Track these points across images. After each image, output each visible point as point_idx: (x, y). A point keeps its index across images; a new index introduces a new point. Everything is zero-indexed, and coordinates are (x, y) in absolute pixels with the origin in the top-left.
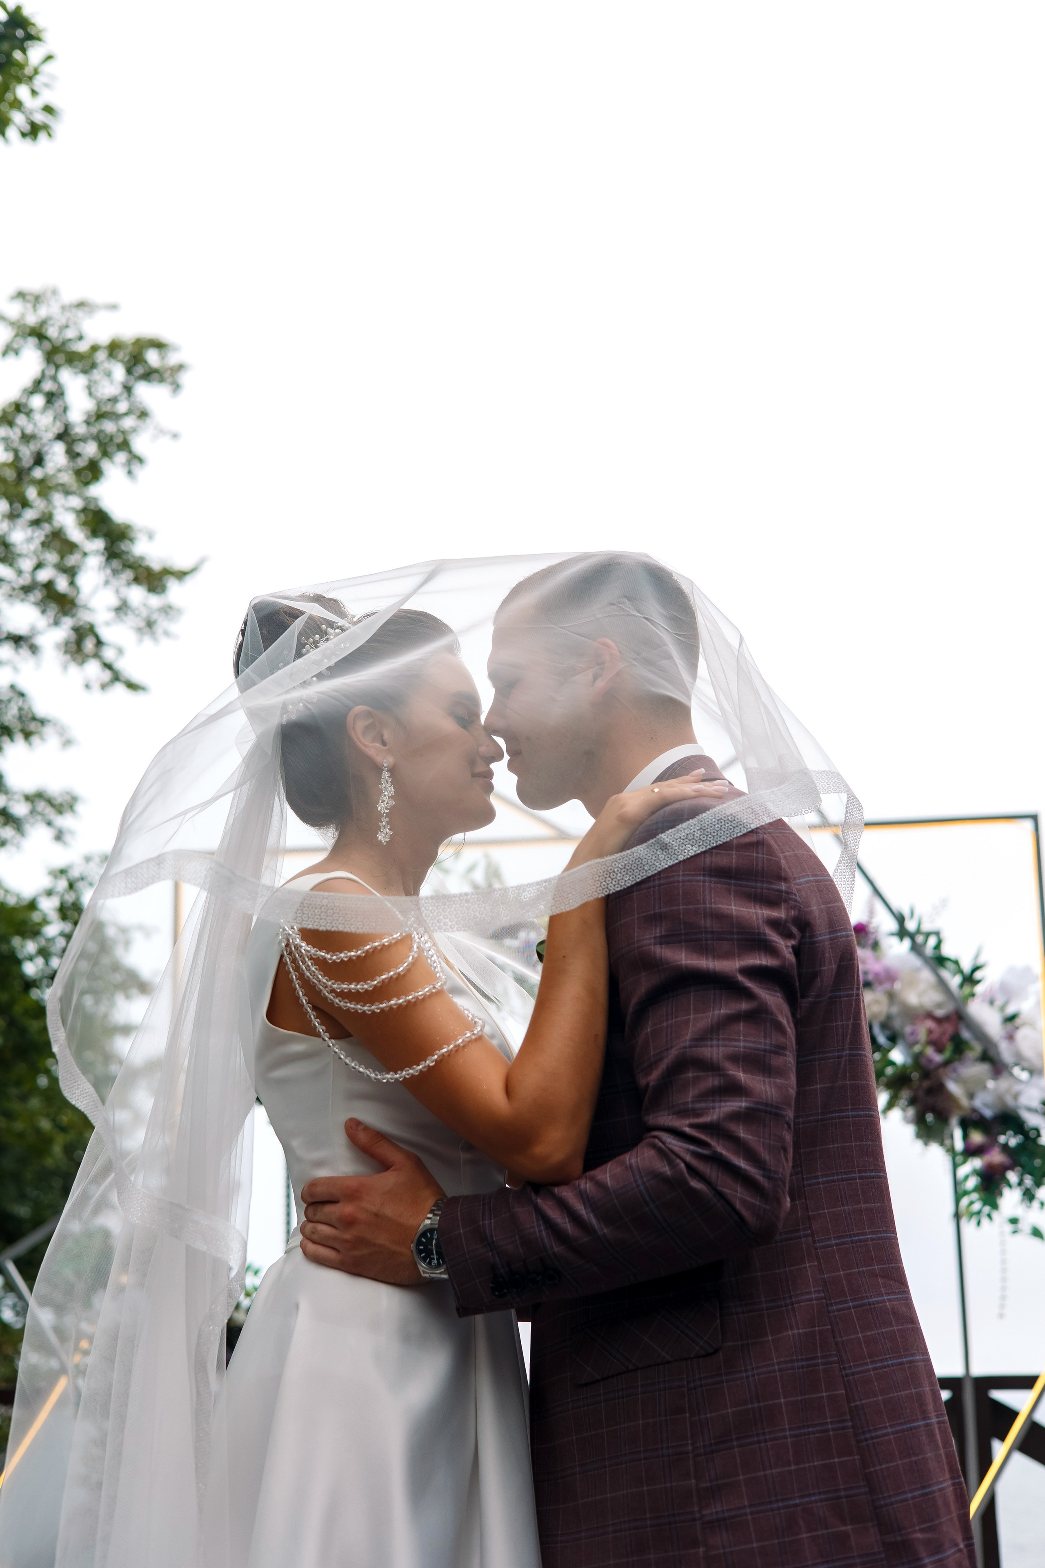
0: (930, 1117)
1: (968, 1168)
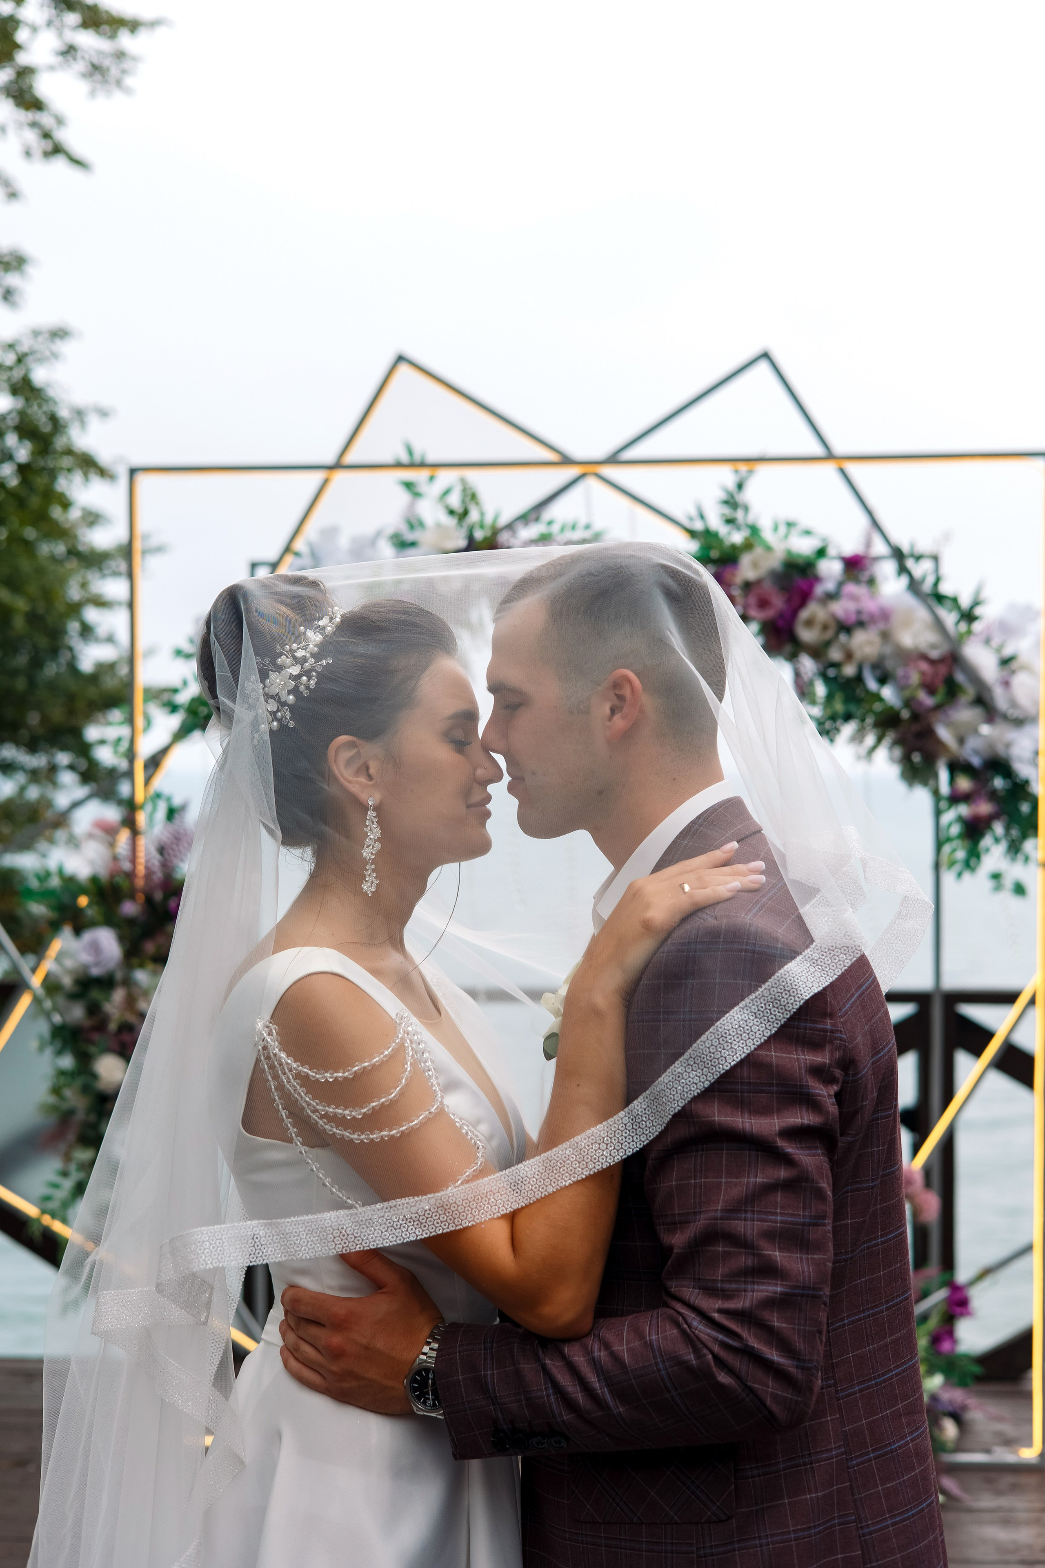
0: (917, 758)
1: (952, 815)
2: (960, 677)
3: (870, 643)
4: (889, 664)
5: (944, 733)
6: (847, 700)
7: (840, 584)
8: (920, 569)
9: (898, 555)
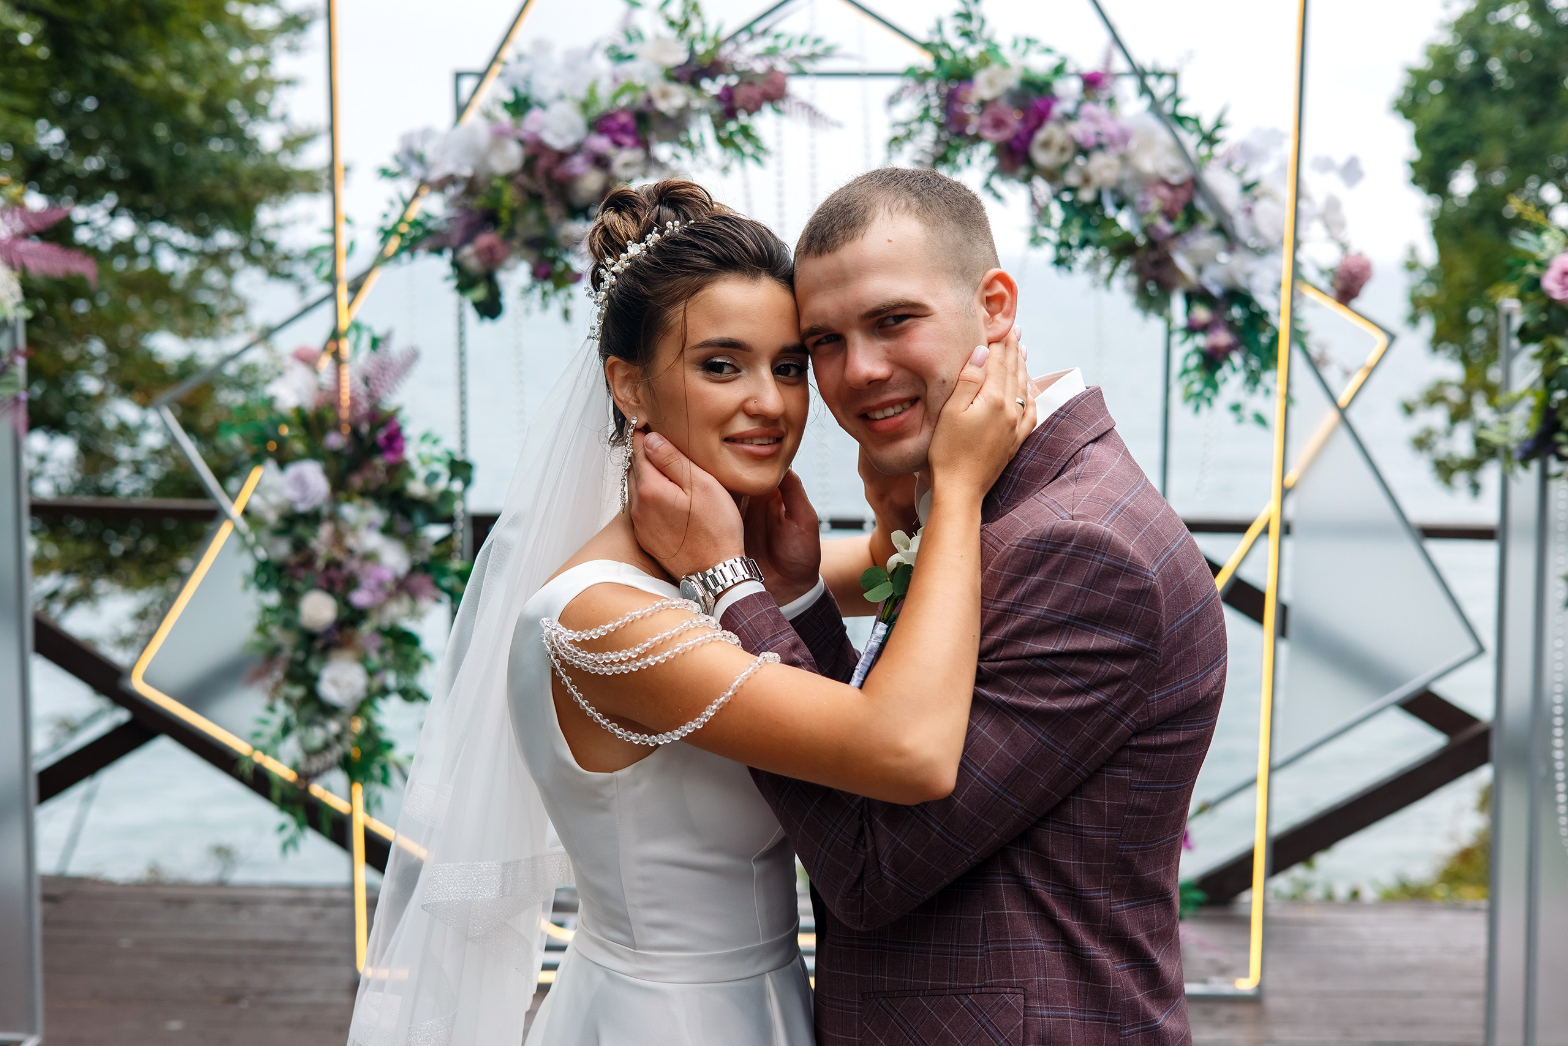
0: (1152, 287)
1: (1189, 346)
2: (1200, 204)
3: (1109, 166)
4: (1127, 190)
5: (1182, 262)
6: (1086, 225)
7: (1080, 104)
8: (1162, 88)
9: (1140, 74)
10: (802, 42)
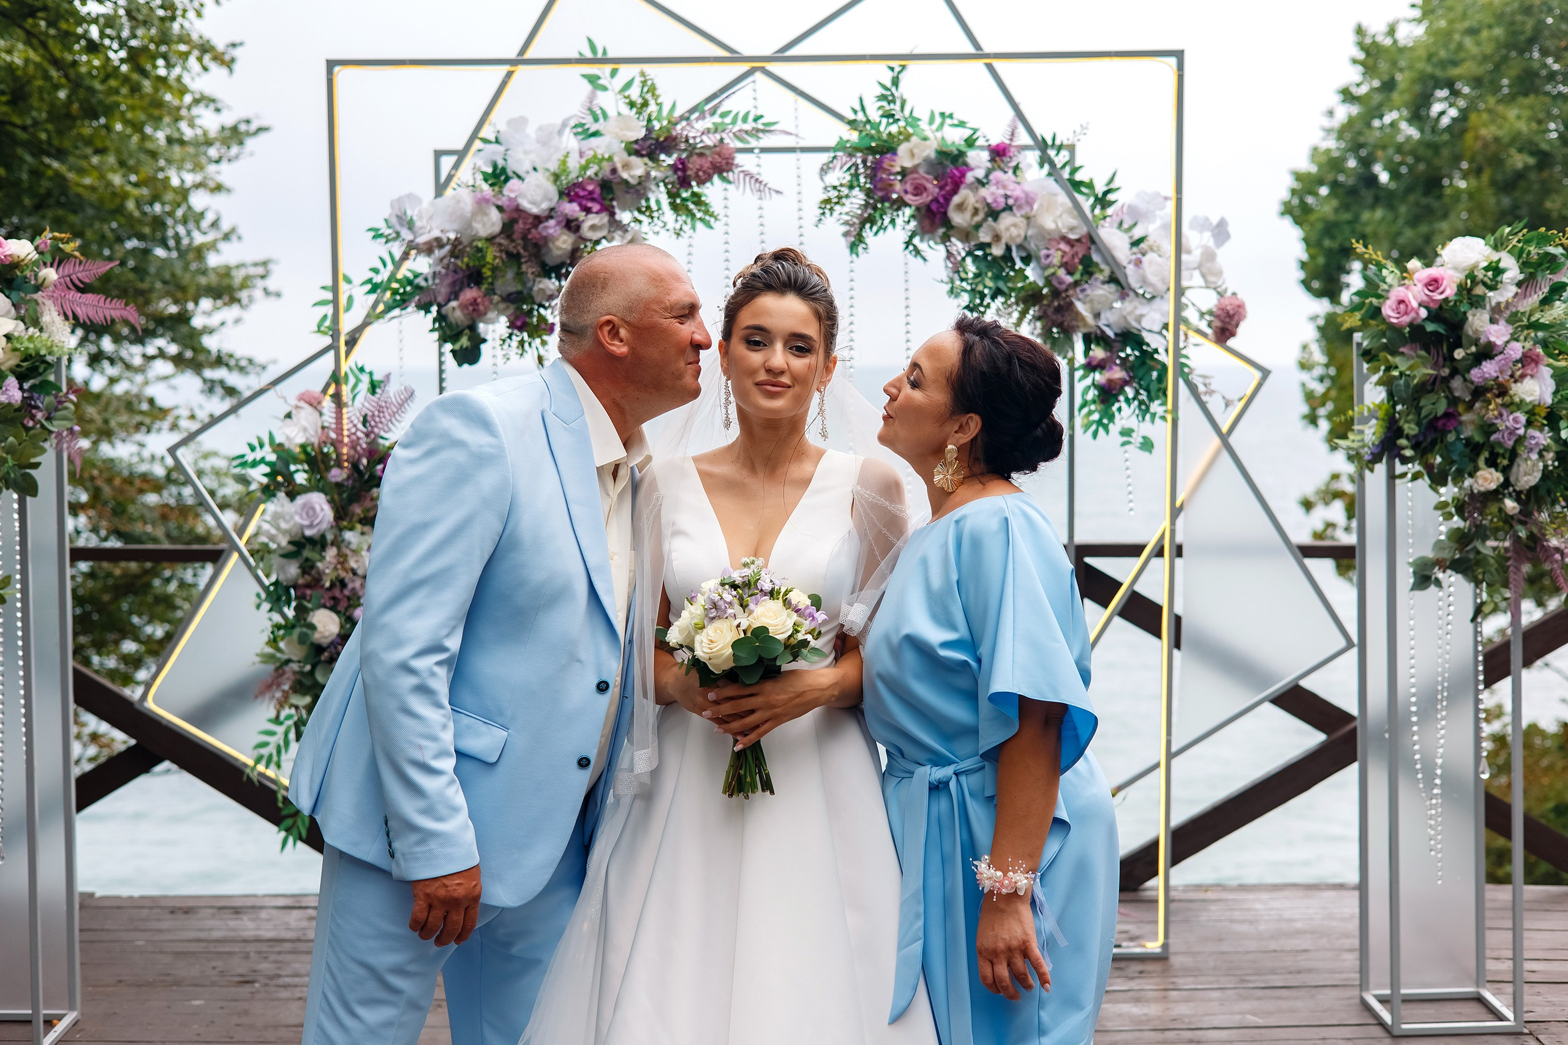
0: (1055, 330)
1: (1088, 381)
2: (1096, 258)
3: (1015, 225)
4: (1032, 246)
5: (1080, 306)
6: (996, 278)
7: (988, 172)
8: (1061, 158)
10: (745, 119)
